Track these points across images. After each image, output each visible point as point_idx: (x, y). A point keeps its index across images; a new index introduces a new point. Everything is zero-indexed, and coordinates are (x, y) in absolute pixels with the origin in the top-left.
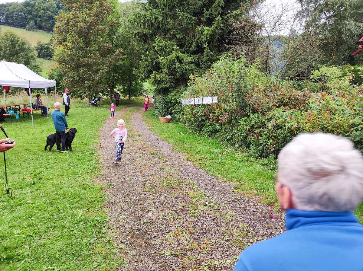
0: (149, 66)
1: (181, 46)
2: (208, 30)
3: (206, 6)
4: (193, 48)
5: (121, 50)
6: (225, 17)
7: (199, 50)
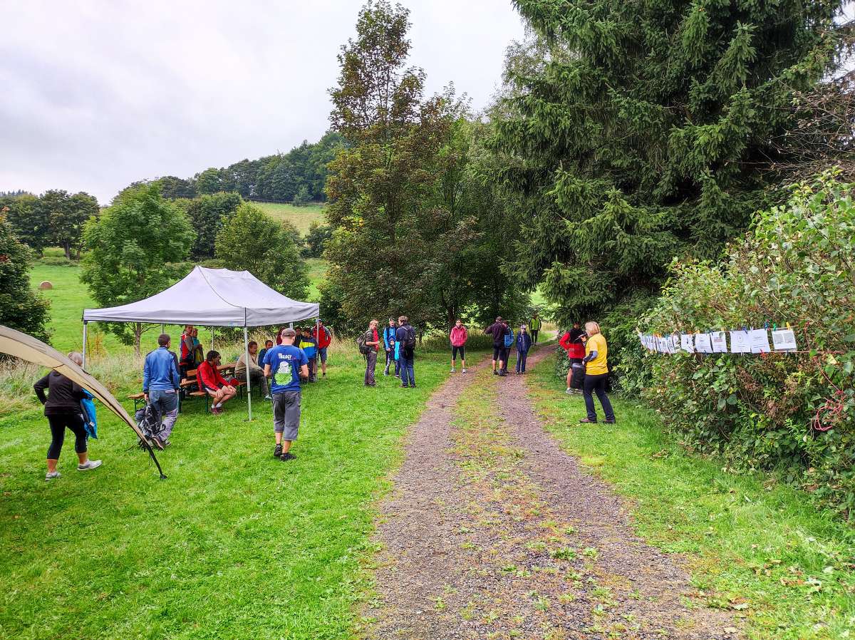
0: (539, 250)
1: (627, 188)
3: (695, 71)
4: (664, 187)
5: (473, 219)
6: (760, 90)
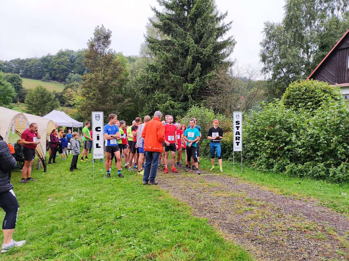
0: (150, 111)
1: (173, 96)
2: (191, 86)
3: (190, 70)
4: (181, 98)
5: (130, 99)
6: (203, 77)
7: (186, 99)
